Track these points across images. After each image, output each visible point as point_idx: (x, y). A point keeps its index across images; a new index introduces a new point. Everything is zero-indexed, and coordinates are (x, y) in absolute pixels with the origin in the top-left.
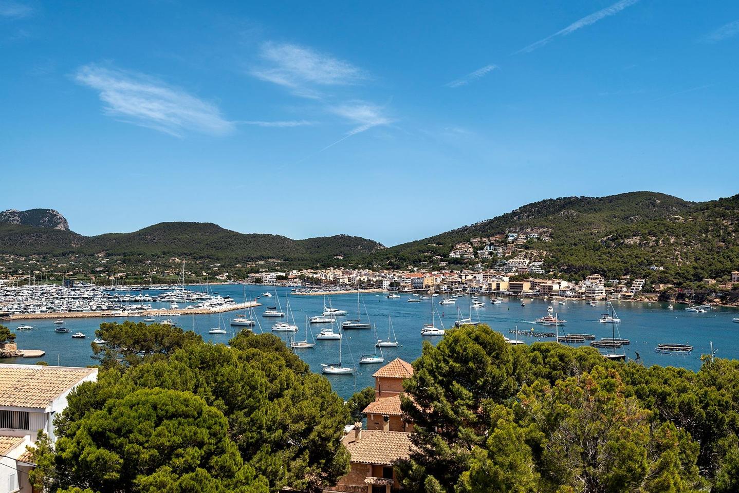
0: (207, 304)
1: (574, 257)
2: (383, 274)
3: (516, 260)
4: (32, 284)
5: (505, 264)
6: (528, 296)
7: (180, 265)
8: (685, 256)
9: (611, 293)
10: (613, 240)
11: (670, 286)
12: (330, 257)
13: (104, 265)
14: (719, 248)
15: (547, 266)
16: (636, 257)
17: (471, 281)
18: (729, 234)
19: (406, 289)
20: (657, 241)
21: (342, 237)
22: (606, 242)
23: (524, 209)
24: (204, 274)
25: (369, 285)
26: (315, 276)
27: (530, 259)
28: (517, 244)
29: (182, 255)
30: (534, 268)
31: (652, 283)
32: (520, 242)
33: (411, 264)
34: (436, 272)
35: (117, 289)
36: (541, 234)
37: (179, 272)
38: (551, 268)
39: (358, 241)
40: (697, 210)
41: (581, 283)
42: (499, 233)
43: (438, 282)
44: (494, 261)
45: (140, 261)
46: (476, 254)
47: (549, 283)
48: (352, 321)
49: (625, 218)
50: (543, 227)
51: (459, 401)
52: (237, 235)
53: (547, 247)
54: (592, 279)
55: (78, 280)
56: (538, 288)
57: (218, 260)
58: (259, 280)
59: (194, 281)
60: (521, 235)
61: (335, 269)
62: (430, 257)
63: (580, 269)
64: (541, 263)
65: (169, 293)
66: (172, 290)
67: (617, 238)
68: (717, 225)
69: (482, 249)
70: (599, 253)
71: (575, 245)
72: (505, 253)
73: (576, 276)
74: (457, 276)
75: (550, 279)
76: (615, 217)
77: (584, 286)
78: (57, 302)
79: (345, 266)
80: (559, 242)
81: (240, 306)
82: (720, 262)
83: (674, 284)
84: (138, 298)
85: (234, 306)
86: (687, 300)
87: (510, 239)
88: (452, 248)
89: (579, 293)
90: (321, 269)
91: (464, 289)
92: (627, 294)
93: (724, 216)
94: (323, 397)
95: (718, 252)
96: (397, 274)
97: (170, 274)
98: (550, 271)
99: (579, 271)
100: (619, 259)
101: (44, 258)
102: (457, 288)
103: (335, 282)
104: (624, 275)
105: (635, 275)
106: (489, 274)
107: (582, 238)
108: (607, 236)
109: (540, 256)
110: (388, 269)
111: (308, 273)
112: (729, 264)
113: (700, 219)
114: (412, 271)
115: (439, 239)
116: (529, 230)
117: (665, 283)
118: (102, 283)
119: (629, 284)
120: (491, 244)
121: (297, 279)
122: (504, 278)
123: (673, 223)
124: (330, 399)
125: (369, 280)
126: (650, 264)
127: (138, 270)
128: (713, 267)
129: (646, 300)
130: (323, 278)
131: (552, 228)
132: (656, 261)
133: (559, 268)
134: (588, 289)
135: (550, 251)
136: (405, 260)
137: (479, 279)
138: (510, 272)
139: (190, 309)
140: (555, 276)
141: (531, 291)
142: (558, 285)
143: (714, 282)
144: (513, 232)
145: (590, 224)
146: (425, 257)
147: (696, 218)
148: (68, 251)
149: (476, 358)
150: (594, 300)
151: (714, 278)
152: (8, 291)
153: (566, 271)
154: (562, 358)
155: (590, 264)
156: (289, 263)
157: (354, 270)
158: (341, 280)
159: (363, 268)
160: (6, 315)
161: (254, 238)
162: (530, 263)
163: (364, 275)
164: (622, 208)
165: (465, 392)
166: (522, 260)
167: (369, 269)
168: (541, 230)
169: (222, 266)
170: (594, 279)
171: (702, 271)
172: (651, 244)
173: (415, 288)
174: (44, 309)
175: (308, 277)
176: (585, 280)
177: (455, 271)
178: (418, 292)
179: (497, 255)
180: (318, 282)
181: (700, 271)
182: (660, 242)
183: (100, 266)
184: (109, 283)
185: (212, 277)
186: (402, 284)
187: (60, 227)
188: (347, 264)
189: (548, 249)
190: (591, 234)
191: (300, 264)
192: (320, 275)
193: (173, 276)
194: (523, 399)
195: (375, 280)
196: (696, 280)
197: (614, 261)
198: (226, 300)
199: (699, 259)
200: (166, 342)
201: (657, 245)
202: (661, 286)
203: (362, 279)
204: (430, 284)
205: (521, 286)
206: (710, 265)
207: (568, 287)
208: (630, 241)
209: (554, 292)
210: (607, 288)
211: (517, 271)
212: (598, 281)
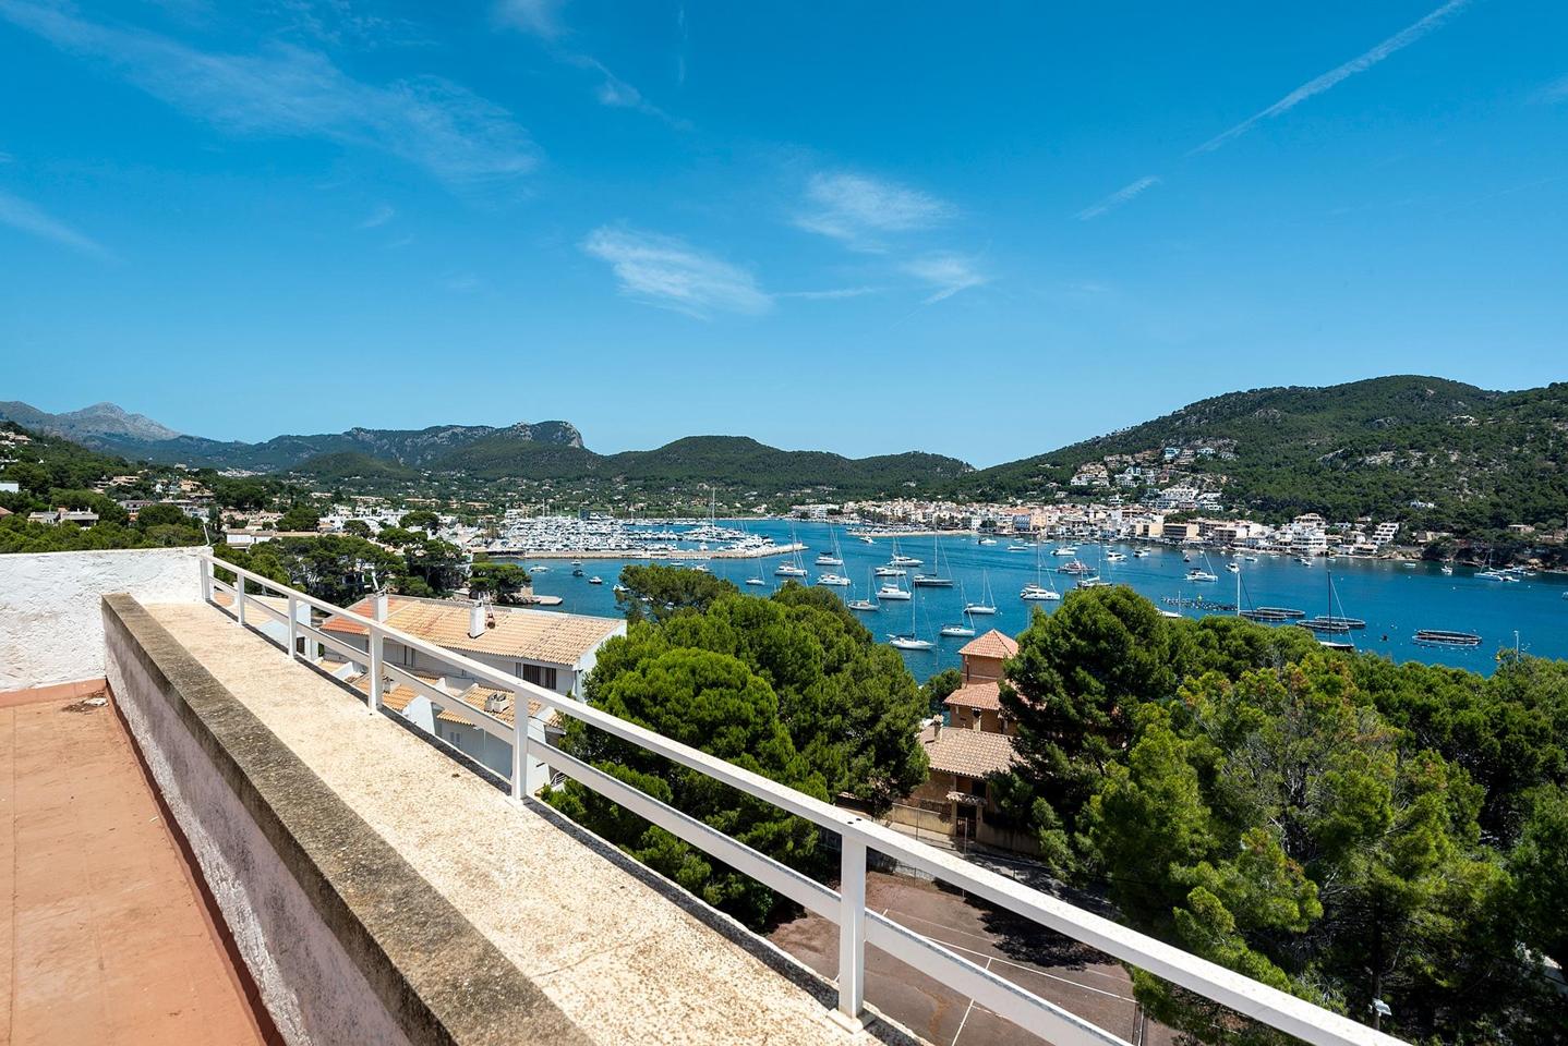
0: (742, 545)
1: (1274, 485)
2: (972, 509)
3: (1176, 490)
4: (546, 515)
5: (1158, 496)
6: (1193, 546)
7: (709, 493)
8: (1477, 484)
9: (1337, 545)
10: (1344, 458)
11: (1445, 534)
12: (898, 483)
13: (622, 493)
14: (1544, 470)
15: (1228, 498)
16: (1385, 485)
17: (1103, 521)
19: (1005, 532)
20: (1425, 460)
21: (915, 455)
22: (1331, 460)
23: (1193, 409)
24: (738, 505)
25: (952, 524)
26: (878, 510)
27: (1200, 488)
28: (1179, 465)
29: (710, 480)
30: (1205, 502)
31: (1412, 529)
32: (1183, 461)
33: (1012, 495)
34: (1050, 507)
35: (637, 523)
36: (1220, 448)
37: (708, 502)
38: (1234, 502)
39: (938, 460)
40: (1504, 405)
41: (1284, 526)
42: (1149, 448)
43: (1053, 522)
44: (1141, 491)
45: (663, 488)
46: (1112, 481)
47: (1230, 526)
48: (927, 576)
49: (1368, 421)
50: (1223, 437)
51: (1085, 695)
52: (778, 452)
53: (1228, 469)
54: (1304, 521)
55: (595, 511)
56: (1211, 534)
57: (754, 486)
58: (805, 515)
59: (726, 515)
60: (1185, 451)
61: (904, 501)
62: (1042, 485)
63: (1284, 504)
64: (1218, 495)
65: (697, 530)
66: (701, 527)
67: (1351, 454)
68: (1542, 430)
69: (1122, 472)
70: (1318, 479)
71: (1277, 465)
72: (1157, 479)
73: (1278, 517)
74: (1082, 513)
75: (1231, 520)
76: (1350, 419)
77: (1289, 531)
78: (573, 538)
79: (919, 497)
80: (1250, 461)
81: (782, 549)
82: (1545, 495)
83: (1453, 531)
84: (661, 536)
85: (775, 550)
86: (1477, 559)
87: (1168, 456)
88: (1075, 471)
89: (1281, 544)
90: (886, 500)
91: (1092, 533)
92: (1365, 547)
93: (1557, 415)
94: (893, 676)
95: (1541, 479)
96: (991, 510)
97: (697, 505)
98: (1232, 508)
99: (1283, 508)
100: (1353, 489)
101: (558, 483)
102: (1081, 531)
103: (905, 519)
104: (1361, 516)
105: (1382, 515)
106: (1131, 510)
107: (1289, 454)
108: (1333, 451)
109: (1217, 483)
110: (978, 502)
111: (868, 506)
113: (1510, 421)
114: (1014, 505)
115: (1057, 458)
116: (1200, 442)
117: (1436, 531)
118: (621, 516)
119: (1370, 531)
120: (1138, 465)
121: (855, 515)
122: (1155, 517)
123: (1458, 428)
124: (903, 679)
125: (952, 518)
126: (1411, 497)
127: (660, 499)
128: (1531, 504)
129: (1401, 558)
130: (889, 513)
131: (1237, 438)
132: (1422, 493)
133: (1248, 502)
134: (1297, 537)
135: (1234, 474)
136: (1003, 488)
137: (1116, 519)
138: (1165, 508)
139: (721, 551)
140: (1241, 516)
141: (1199, 538)
142: (1245, 530)
143: (1530, 529)
144: (1174, 446)
145: (1304, 431)
146: (1034, 484)
147: (1501, 419)
148: (583, 474)
149: (1112, 636)
150: (1306, 554)
151: (1531, 524)
152: (522, 523)
153: (1261, 508)
154: (1249, 640)
155: (1301, 497)
156: (844, 491)
157: (931, 502)
158: (913, 517)
159: (944, 500)
160: (521, 553)
161: (800, 456)
162: (1198, 495)
163: (946, 509)
164: (1364, 404)
165: (1094, 683)
166: (1185, 489)
167: (952, 501)
168: (1220, 442)
169: (760, 495)
170: (1307, 520)
171: (1507, 511)
172: (1414, 464)
173: (1019, 530)
174: (560, 546)
175: (869, 512)
176: (1291, 521)
177: (1079, 506)
178: (1022, 536)
179: (1145, 481)
180: (881, 518)
181: (1504, 510)
182: (1431, 461)
183: (618, 494)
184: (628, 515)
185: (747, 509)
186: (998, 524)
187: (574, 444)
188: (923, 494)
189: (1230, 472)
190: (1306, 447)
191: (858, 493)
192: (885, 508)
193: (701, 508)
194: (1187, 697)
195: (960, 517)
196: (1495, 526)
197: (1345, 493)
198: (765, 541)
199: (1503, 490)
200: (699, 592)
201: (1425, 466)
202: (1429, 534)
203: (942, 515)
204: (1041, 525)
205: (1184, 530)
206: (1525, 501)
207: (1263, 534)
208: (1376, 460)
209: (1239, 540)
210: (1330, 536)
211: (1177, 507)
212: (1315, 524)
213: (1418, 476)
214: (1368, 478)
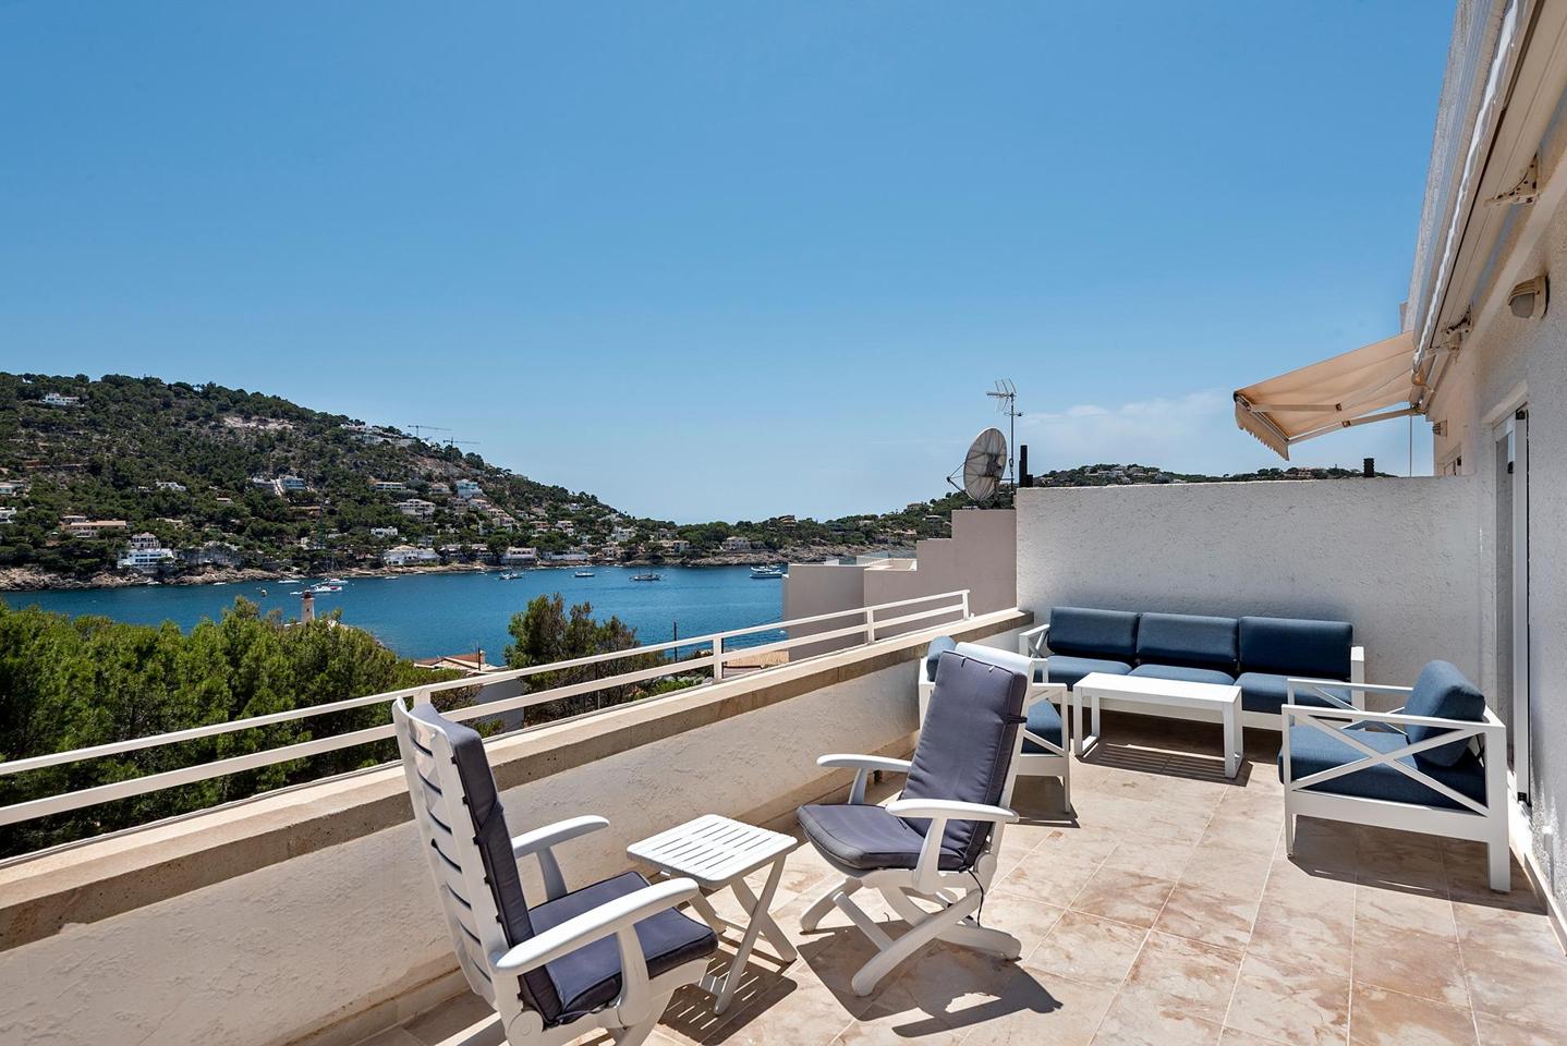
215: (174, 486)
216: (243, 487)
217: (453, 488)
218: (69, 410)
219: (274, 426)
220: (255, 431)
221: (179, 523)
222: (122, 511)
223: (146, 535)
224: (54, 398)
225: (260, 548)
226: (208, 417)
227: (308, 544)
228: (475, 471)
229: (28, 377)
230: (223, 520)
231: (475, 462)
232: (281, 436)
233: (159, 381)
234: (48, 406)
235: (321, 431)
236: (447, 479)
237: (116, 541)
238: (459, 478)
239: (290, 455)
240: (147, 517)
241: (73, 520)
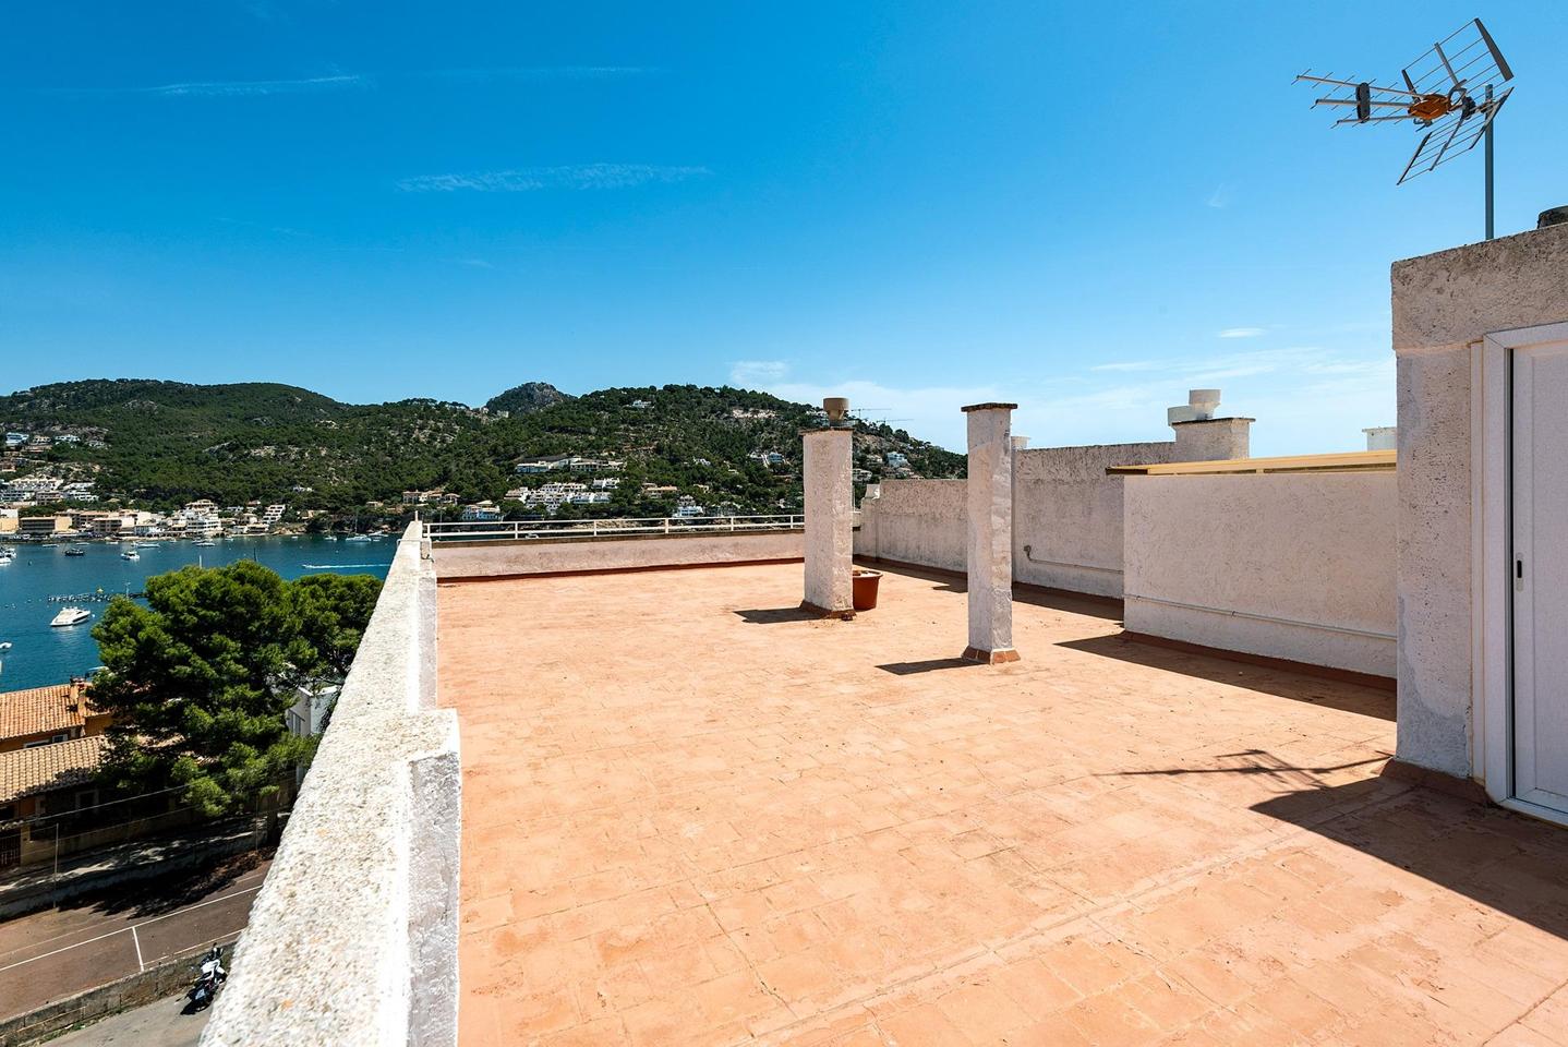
1: (158, 474)
3: (30, 480)
5: (4, 487)
6: (65, 540)
8: (342, 473)
9: (232, 526)
10: (230, 450)
11: (322, 511)
14: (386, 463)
15: (104, 488)
16: (270, 474)
18: (397, 447)
20: (301, 454)
22: (217, 452)
23: (44, 391)
27: (64, 477)
28: (29, 452)
30: (74, 492)
31: (296, 509)
32: (34, 448)
36: (86, 435)
38: (111, 491)
40: (355, 415)
41: (176, 513)
47: (113, 516)
49: (246, 419)
50: (89, 425)
53: (97, 457)
54: (196, 507)
56: (88, 526)
60: (37, 437)
63: (173, 492)
64: (90, 484)
67: (237, 447)
68: (381, 435)
70: (207, 469)
71: (158, 455)
73: (167, 504)
75: (112, 510)
76: (230, 416)
77: (182, 517)
80: (125, 451)
82: (387, 480)
83: (327, 509)
86: (346, 528)
87: (11, 442)
89: (174, 529)
92: (258, 526)
93: (390, 425)
95: (384, 469)
98: (110, 497)
99: (171, 495)
100: (242, 477)
104: (251, 500)
105: (270, 499)
107: (171, 445)
108: (219, 443)
109: (88, 472)
112: (398, 484)
113: (360, 427)
116: (58, 429)
117: (315, 509)
119: (260, 512)
122: (5, 512)
123: (324, 430)
126: (294, 483)
128: (379, 486)
129: (289, 533)
131: (107, 426)
132: (301, 480)
133: (129, 491)
134: (191, 521)
135: (109, 464)
138: (17, 500)
140: (124, 505)
141: (71, 530)
142: (132, 519)
143: (381, 504)
144: (19, 431)
145: (185, 424)
147: (354, 425)
150: (202, 537)
151: (381, 500)
153: (146, 496)
155: (191, 485)
162: (64, 485)
164: (241, 404)
166: (45, 479)
168: (86, 429)
170: (199, 506)
172: (293, 457)
176: (183, 508)
181: (362, 492)
182: (306, 455)
189: (101, 460)
190: (188, 439)
196: (357, 503)
197: (234, 481)
199: (360, 477)
201: (302, 458)
202: (310, 512)
205: (52, 524)
206: (375, 484)
207: (153, 521)
208: (260, 453)
209: (125, 529)
210: (224, 519)
211: (34, 499)
212: (207, 510)
213: (297, 466)
214: (254, 468)
215: (703, 461)
216: (744, 461)
217: (885, 458)
218: (646, 410)
219: (762, 415)
220: (751, 420)
221: (706, 488)
222: (674, 479)
223: (688, 497)
224: (639, 403)
225: (755, 507)
226: (723, 411)
227: (784, 504)
228: (902, 444)
229: (624, 389)
230: (731, 485)
231: (902, 436)
232: (768, 421)
233: (695, 386)
234: (635, 409)
235: (794, 417)
236: (881, 452)
237: (671, 500)
238: (889, 451)
239: (773, 436)
240: (688, 484)
241: (648, 486)
